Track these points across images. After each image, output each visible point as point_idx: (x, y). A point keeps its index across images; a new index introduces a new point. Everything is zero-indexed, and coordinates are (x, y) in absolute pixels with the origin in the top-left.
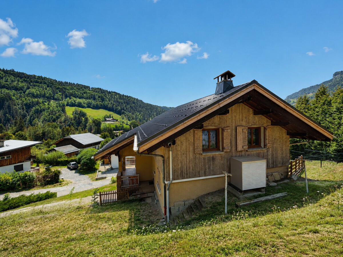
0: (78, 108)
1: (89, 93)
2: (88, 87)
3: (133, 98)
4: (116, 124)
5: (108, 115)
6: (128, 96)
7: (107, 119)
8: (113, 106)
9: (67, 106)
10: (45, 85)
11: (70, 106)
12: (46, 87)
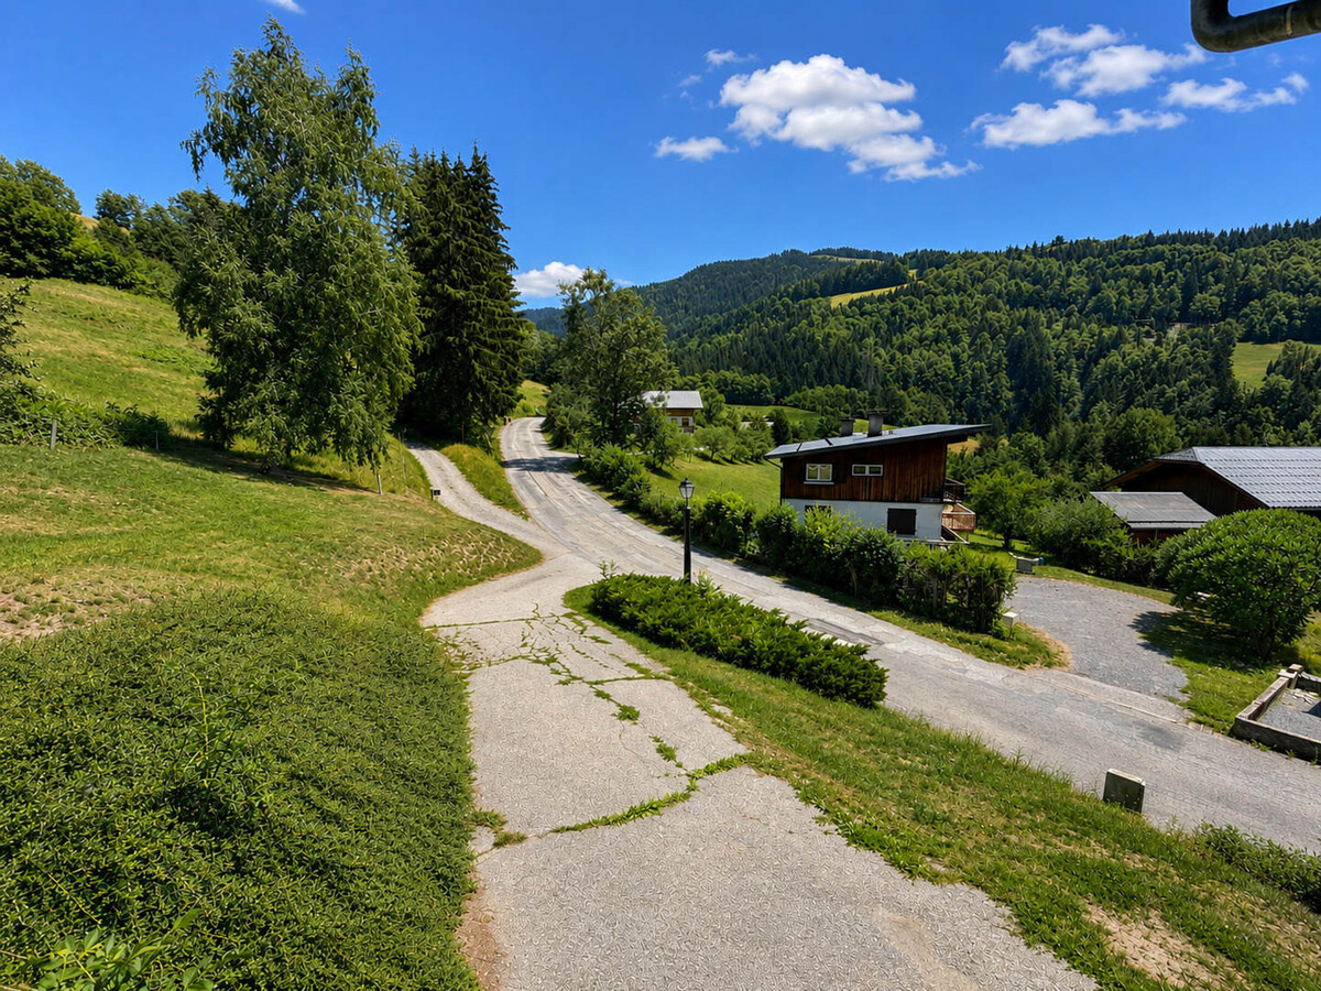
0: (1301, 344)
9: (1243, 340)
10: (1159, 265)
11: (1262, 340)
12: (1160, 272)
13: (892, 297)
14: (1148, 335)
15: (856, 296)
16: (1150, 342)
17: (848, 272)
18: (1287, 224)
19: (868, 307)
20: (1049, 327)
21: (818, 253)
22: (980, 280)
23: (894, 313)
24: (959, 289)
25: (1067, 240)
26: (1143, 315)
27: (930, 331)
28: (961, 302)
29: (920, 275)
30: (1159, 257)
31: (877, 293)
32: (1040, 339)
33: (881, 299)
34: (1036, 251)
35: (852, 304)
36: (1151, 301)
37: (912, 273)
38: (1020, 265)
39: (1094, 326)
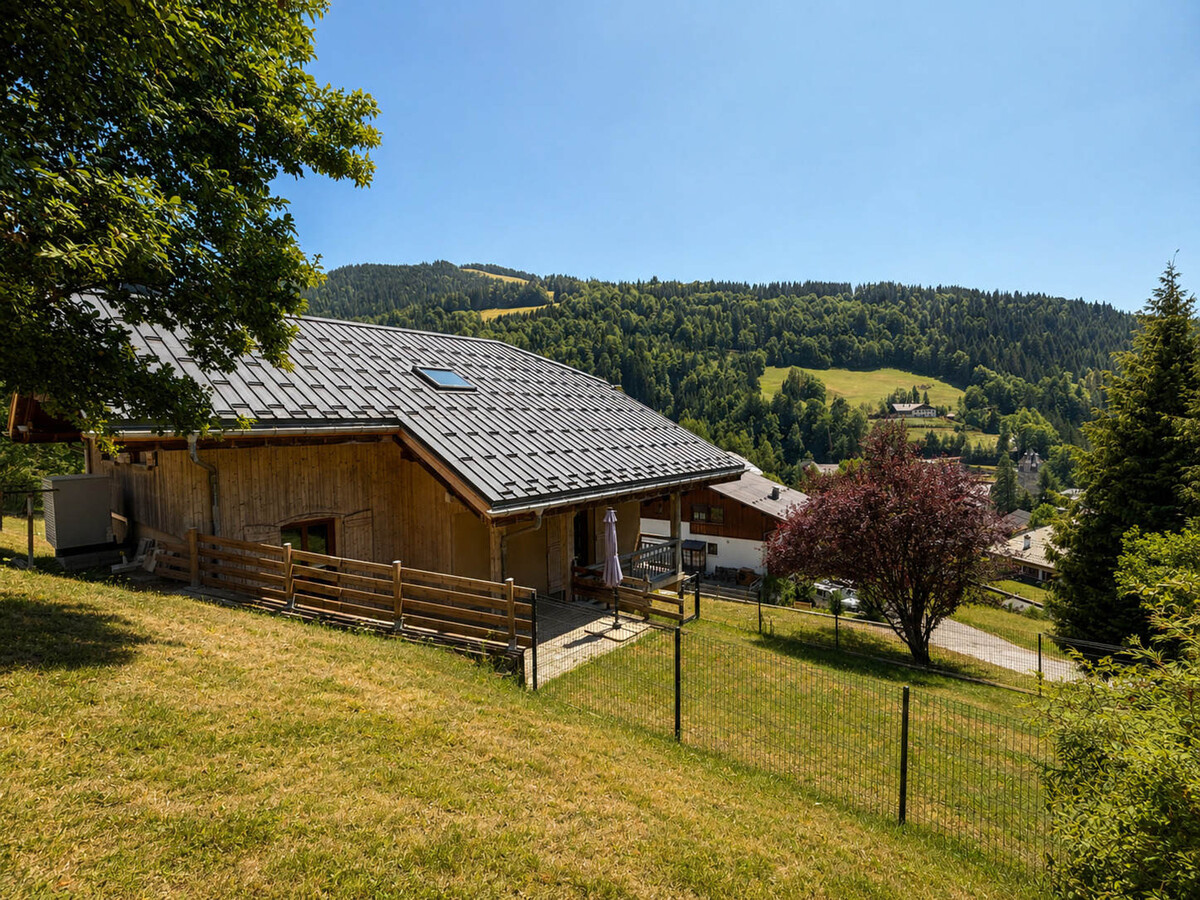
0: (799, 369)
1: (845, 310)
2: (846, 287)
3: (1050, 301)
4: (929, 430)
5: (909, 390)
6: (1024, 295)
7: (898, 407)
8: (934, 353)
9: (769, 364)
10: (719, 307)
11: (779, 365)
12: (719, 313)
13: (533, 316)
14: (715, 358)
15: (504, 312)
16: (715, 364)
17: (496, 289)
18: (790, 284)
19: (513, 324)
20: (650, 351)
21: (467, 267)
22: (602, 307)
23: (535, 331)
24: (585, 315)
25: (661, 280)
26: (711, 343)
27: (564, 349)
28: (587, 326)
29: (557, 299)
30: (718, 300)
31: (522, 311)
32: (643, 359)
33: (524, 318)
34: (639, 286)
35: (500, 318)
36: (714, 333)
37: (551, 294)
38: (629, 299)
39: (679, 351)
